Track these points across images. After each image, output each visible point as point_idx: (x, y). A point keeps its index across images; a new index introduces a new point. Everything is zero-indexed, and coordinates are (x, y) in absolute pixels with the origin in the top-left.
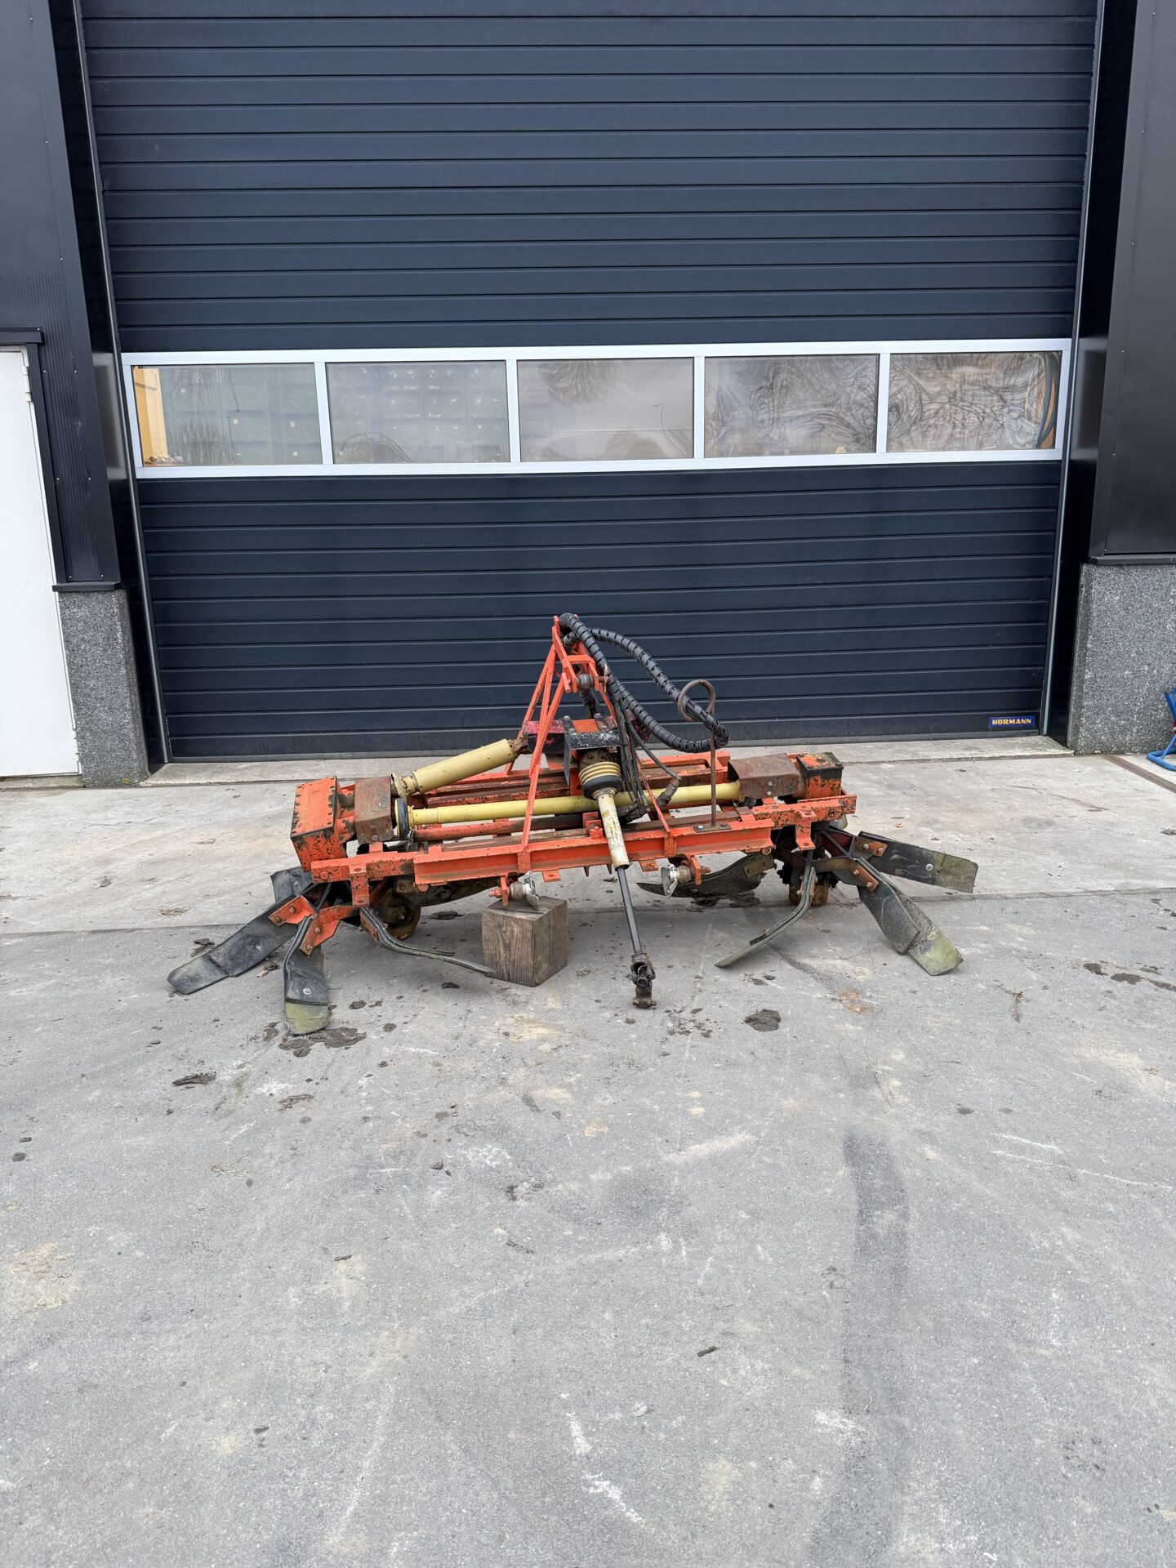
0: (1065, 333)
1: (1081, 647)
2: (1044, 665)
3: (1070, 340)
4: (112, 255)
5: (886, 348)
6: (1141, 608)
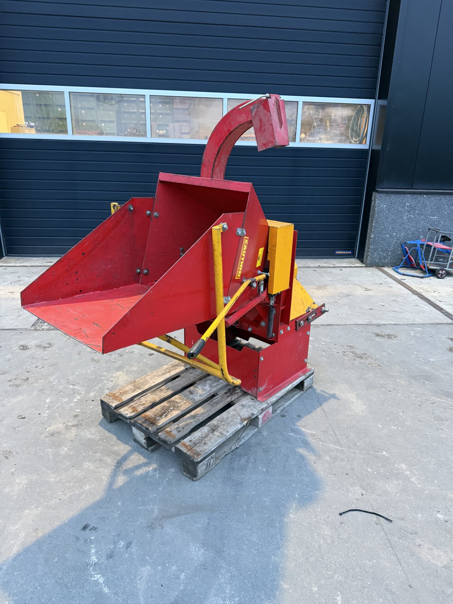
0: (372, 97)
1: (370, 225)
2: (358, 231)
3: (374, 100)
6: (394, 210)
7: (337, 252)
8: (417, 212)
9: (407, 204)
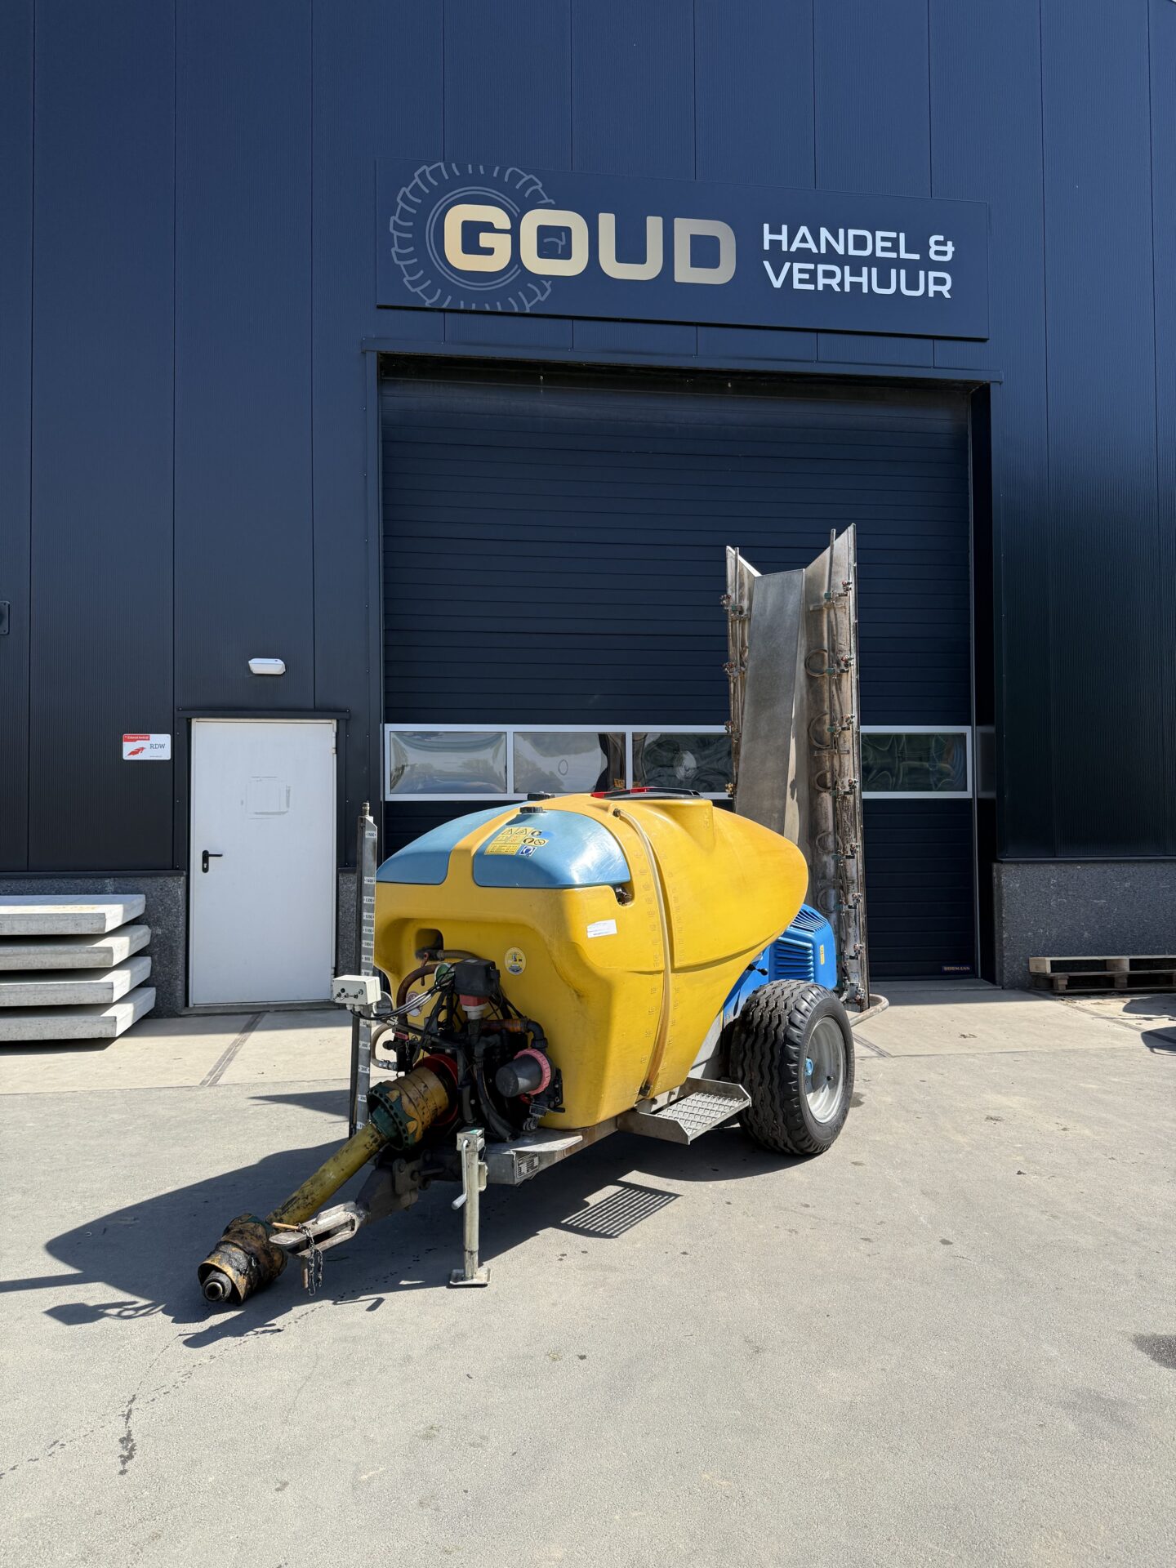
0: (968, 723)
1: (998, 917)
2: (973, 930)
3: (970, 727)
4: (385, 667)
6: (1033, 892)
7: (946, 969)
8: (1070, 893)
9: (1053, 881)
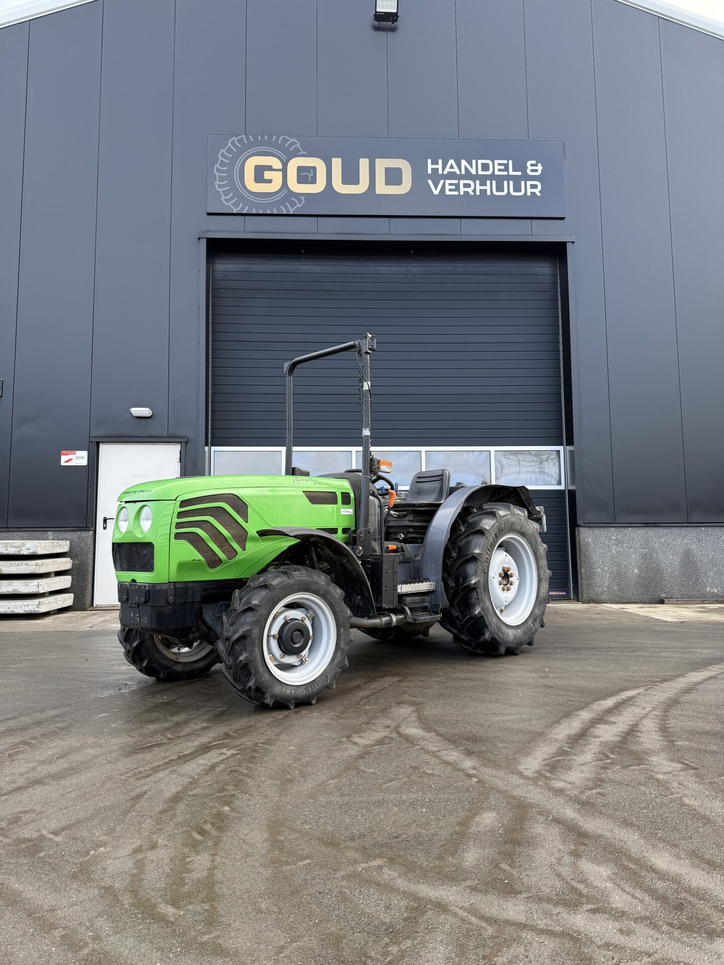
0: (561, 444)
1: (579, 560)
2: (568, 570)
3: (563, 447)
4: (212, 414)
5: (493, 449)
6: (601, 544)
7: (550, 593)
8: (625, 545)
9: (613, 538)
